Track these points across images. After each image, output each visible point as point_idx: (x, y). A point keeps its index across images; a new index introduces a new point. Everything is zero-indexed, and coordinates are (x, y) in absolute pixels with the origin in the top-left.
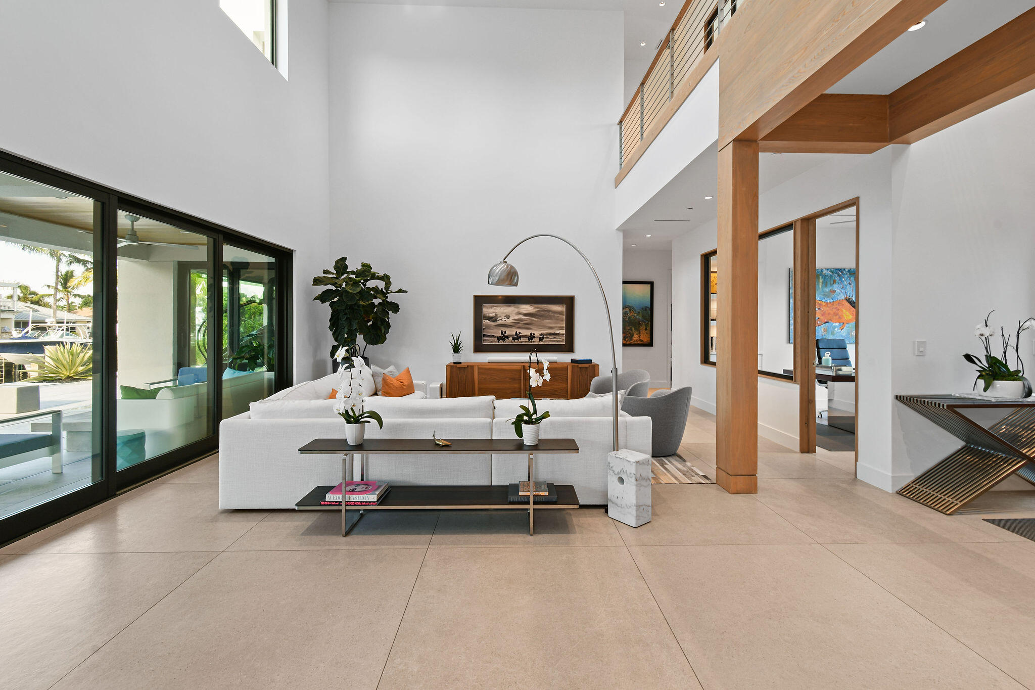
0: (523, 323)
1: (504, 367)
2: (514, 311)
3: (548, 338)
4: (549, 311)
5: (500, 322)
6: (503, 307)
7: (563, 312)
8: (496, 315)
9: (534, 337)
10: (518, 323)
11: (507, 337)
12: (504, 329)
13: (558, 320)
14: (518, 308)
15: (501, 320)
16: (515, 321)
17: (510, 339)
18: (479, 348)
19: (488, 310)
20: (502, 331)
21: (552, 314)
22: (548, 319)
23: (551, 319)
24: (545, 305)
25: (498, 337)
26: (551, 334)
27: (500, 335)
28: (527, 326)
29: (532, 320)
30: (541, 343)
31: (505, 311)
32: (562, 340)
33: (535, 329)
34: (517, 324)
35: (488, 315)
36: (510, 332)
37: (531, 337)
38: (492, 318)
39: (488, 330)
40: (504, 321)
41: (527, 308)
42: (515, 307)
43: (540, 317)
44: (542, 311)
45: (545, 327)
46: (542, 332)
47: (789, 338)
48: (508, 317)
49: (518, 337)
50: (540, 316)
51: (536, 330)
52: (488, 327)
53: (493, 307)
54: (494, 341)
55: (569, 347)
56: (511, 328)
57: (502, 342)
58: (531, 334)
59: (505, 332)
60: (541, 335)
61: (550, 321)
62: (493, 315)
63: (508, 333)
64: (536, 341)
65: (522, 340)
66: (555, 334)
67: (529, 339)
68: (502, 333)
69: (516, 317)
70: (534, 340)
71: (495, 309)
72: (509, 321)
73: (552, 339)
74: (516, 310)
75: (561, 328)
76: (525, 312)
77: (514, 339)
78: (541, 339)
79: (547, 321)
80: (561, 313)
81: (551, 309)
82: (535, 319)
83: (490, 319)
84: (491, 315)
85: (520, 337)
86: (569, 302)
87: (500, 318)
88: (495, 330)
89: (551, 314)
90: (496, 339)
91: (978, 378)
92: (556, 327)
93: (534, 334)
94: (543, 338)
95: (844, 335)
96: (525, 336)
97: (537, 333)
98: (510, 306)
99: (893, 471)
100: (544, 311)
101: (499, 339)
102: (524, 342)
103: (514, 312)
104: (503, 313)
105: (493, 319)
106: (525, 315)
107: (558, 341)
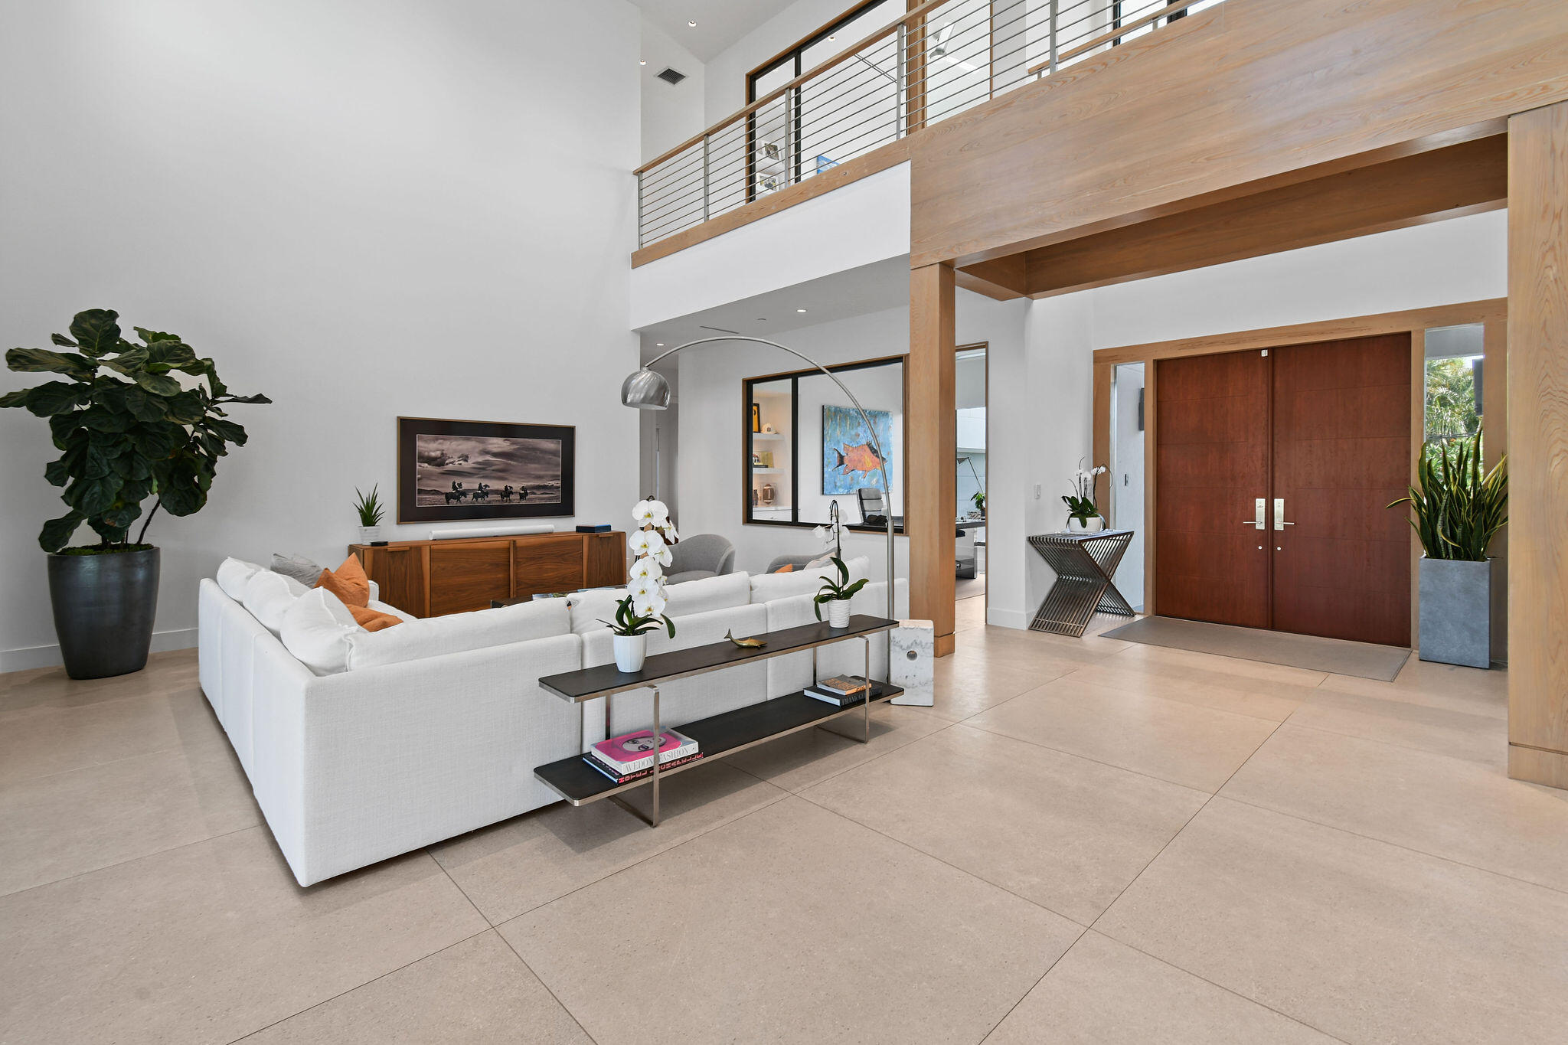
0: (493, 468)
1: (481, 545)
2: (474, 448)
3: (535, 494)
4: (535, 449)
5: (450, 467)
6: (456, 440)
7: (558, 451)
8: (442, 454)
9: (512, 493)
10: (484, 469)
11: (464, 494)
12: (458, 480)
13: (549, 463)
14: (483, 442)
15: (452, 463)
16: (479, 466)
17: (470, 497)
18: (409, 513)
19: (426, 445)
20: (454, 483)
21: (541, 455)
22: (535, 463)
23: (539, 463)
24: (530, 440)
25: (446, 494)
26: (539, 487)
27: (451, 490)
28: (502, 473)
29: (507, 464)
30: (523, 502)
31: (460, 447)
32: (556, 497)
33: (513, 479)
34: (482, 469)
35: (426, 454)
36: (470, 484)
37: (507, 492)
38: (435, 459)
39: (429, 482)
40: (456, 464)
41: (498, 444)
42: (479, 442)
43: (520, 460)
44: (522, 449)
45: (529, 476)
46: (525, 484)
47: (823, 488)
48: (466, 458)
49: (483, 492)
50: (522, 458)
51: (515, 481)
52: (428, 476)
53: (437, 439)
54: (439, 501)
55: (566, 508)
56: (469, 477)
57: (453, 503)
58: (506, 487)
59: (460, 485)
60: (523, 488)
61: (536, 466)
62: (438, 453)
63: (465, 486)
64: (515, 499)
65: (491, 497)
66: (545, 487)
67: (502, 497)
68: (454, 487)
69: (480, 459)
70: (512, 497)
71: (440, 444)
72: (466, 466)
73: (541, 496)
74: (481, 447)
75: (555, 478)
76: (495, 450)
77: (476, 496)
78: (522, 497)
79: (533, 466)
80: (554, 453)
81: (538, 446)
82: (512, 463)
83: (430, 460)
84: (433, 454)
85: (487, 494)
86: (566, 435)
87: (451, 460)
88: (440, 482)
89: (539, 454)
90: (444, 497)
91: (1072, 516)
92: (547, 476)
93: (511, 488)
94: (526, 494)
95: (866, 484)
96: (496, 492)
97: (517, 486)
98: (468, 439)
99: (1026, 610)
100: (528, 449)
101: (448, 496)
102: (493, 501)
103: (477, 450)
104: (455, 451)
105: (438, 461)
106: (495, 455)
107: (549, 499)
